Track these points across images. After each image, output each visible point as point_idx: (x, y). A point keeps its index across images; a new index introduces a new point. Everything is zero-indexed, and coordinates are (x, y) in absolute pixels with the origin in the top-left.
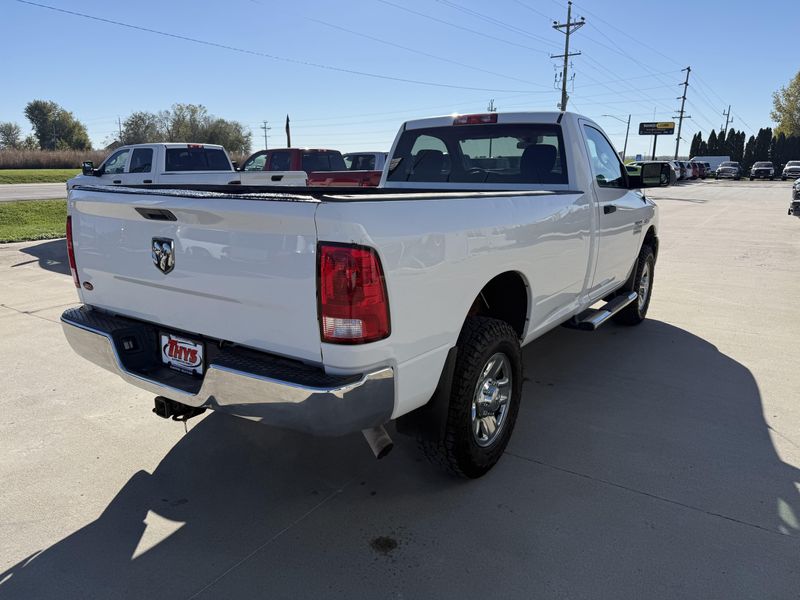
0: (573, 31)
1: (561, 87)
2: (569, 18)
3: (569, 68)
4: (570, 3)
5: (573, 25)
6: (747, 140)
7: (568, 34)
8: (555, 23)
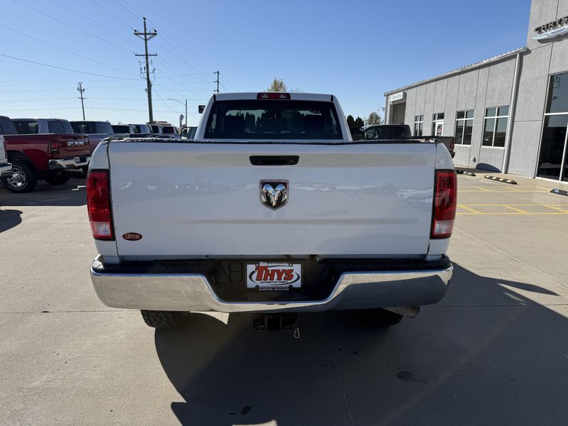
0: (149, 39)
1: (146, 77)
2: (145, 29)
3: (149, 64)
4: (144, 19)
5: (148, 34)
6: (256, 120)
7: (146, 40)
8: (135, 31)
